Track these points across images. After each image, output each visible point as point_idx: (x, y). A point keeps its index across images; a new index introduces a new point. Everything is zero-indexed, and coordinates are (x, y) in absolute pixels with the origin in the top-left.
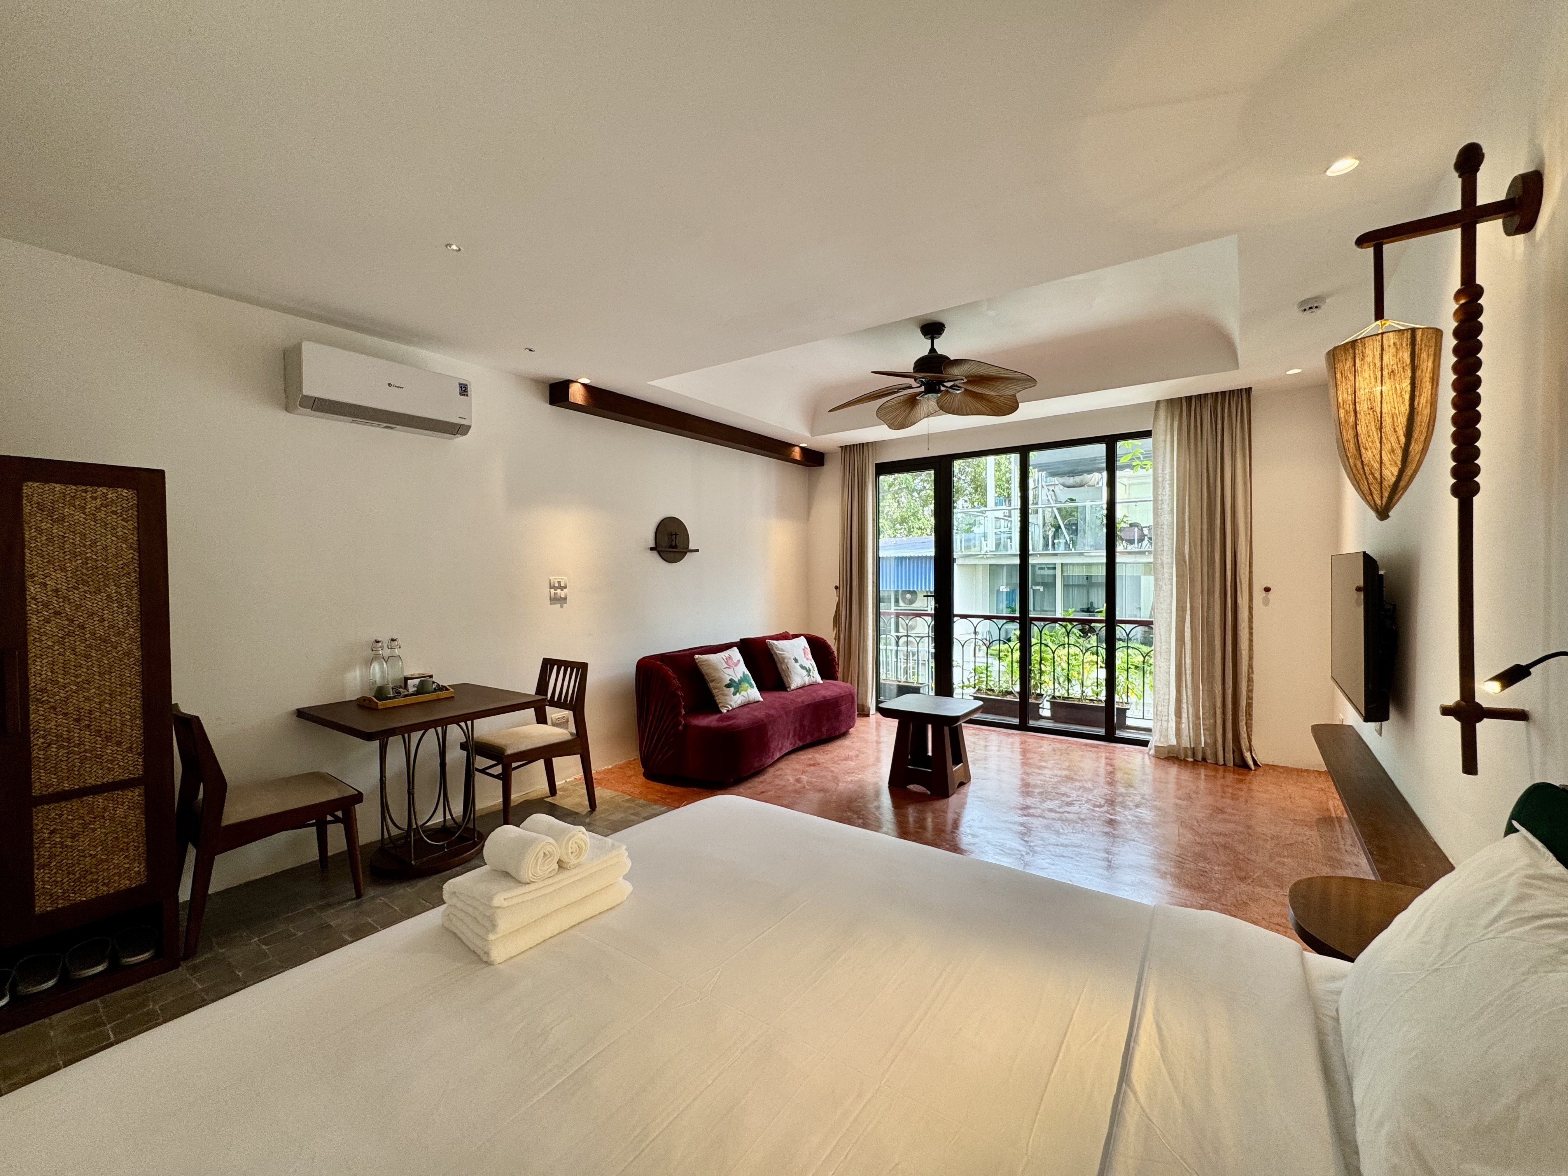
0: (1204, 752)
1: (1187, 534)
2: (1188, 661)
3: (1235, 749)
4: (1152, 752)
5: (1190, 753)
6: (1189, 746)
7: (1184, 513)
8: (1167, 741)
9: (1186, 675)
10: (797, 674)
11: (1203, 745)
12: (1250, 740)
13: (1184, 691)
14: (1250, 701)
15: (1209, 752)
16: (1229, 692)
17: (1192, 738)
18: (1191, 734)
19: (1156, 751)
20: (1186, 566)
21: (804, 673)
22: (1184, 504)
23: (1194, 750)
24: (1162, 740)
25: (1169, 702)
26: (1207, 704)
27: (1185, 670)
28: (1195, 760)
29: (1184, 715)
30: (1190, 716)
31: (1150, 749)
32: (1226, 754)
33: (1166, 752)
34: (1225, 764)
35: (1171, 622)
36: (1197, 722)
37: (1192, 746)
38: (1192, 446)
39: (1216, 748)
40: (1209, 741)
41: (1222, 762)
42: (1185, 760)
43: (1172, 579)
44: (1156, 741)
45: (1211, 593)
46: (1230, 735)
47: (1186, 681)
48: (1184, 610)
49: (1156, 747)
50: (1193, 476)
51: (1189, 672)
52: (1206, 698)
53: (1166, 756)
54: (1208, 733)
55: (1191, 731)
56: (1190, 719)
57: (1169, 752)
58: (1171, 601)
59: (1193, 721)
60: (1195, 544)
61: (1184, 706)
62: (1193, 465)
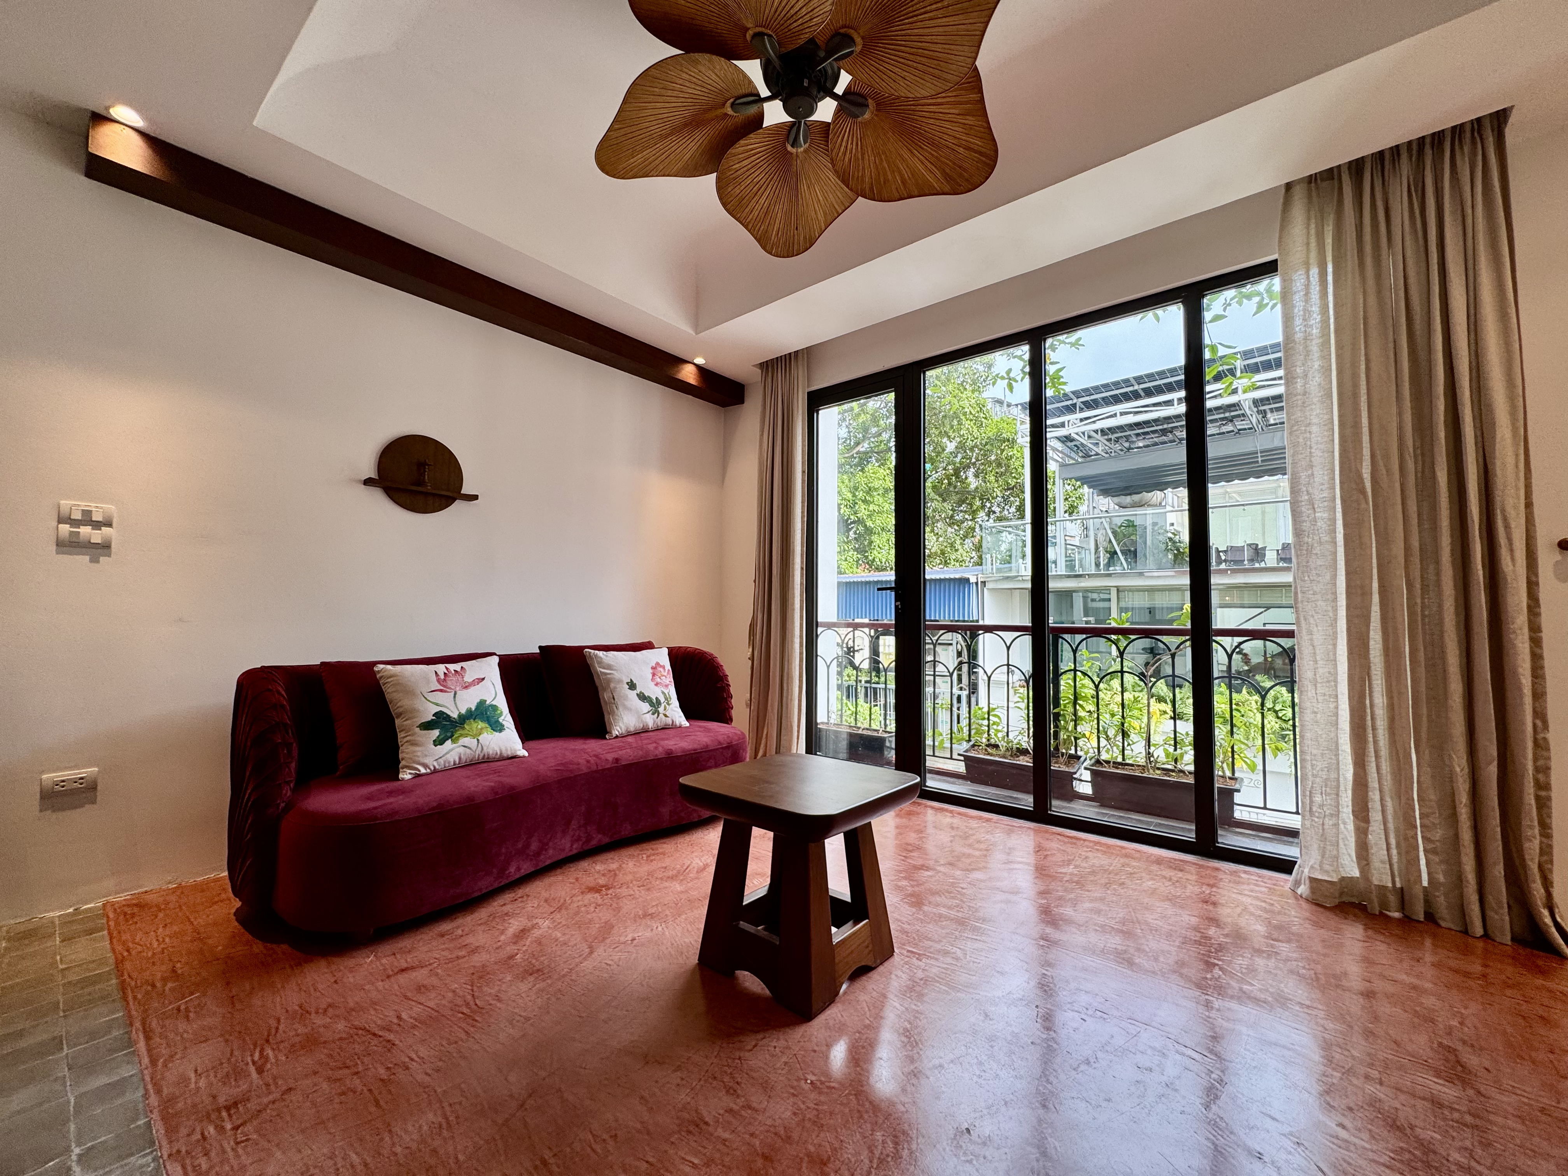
0: (1427, 902)
1: (1366, 438)
2: (1380, 699)
3: (1511, 903)
4: (1303, 889)
5: (1393, 899)
6: (1390, 885)
7: (1356, 396)
8: (1336, 871)
9: (1374, 729)
10: (629, 710)
11: (1425, 883)
12: (1547, 883)
13: (1373, 765)
14: (1543, 793)
15: (1441, 902)
16: (1492, 771)
17: (1396, 866)
18: (1395, 859)
19: (1313, 890)
20: (1367, 503)
21: (645, 707)
22: (1355, 376)
23: (1402, 894)
24: (1327, 867)
25: (1338, 787)
26: (1432, 796)
27: (1373, 719)
28: (1406, 916)
29: (1376, 816)
30: (1390, 818)
31: (1297, 883)
32: (1490, 913)
33: (1337, 895)
34: (1486, 936)
35: (1336, 620)
36: (1410, 833)
37: (1398, 885)
38: (1369, 261)
39: (1461, 896)
40: (1441, 878)
41: (1479, 931)
42: (1381, 913)
43: (1334, 531)
44: (1312, 867)
45: (1430, 554)
46: (1497, 871)
47: (1375, 742)
48: (1366, 594)
49: (1312, 880)
50: (1373, 321)
51: (1382, 724)
52: (1427, 780)
53: (1337, 901)
54: (1437, 859)
55: (1394, 852)
56: (1391, 826)
57: (1341, 894)
58: (1334, 577)
59: (1397, 830)
60: (1387, 457)
61: (1374, 796)
62: (1372, 300)
